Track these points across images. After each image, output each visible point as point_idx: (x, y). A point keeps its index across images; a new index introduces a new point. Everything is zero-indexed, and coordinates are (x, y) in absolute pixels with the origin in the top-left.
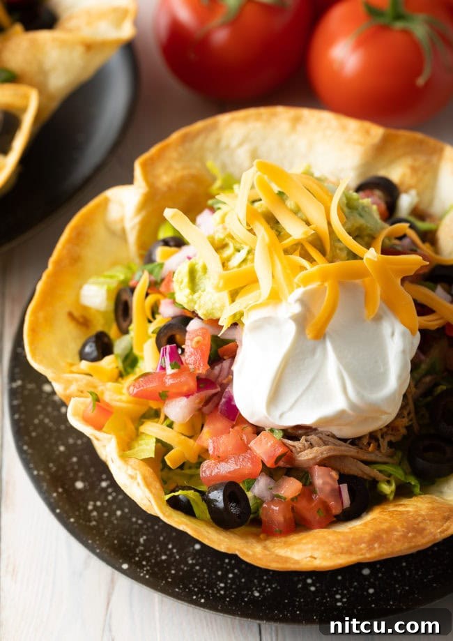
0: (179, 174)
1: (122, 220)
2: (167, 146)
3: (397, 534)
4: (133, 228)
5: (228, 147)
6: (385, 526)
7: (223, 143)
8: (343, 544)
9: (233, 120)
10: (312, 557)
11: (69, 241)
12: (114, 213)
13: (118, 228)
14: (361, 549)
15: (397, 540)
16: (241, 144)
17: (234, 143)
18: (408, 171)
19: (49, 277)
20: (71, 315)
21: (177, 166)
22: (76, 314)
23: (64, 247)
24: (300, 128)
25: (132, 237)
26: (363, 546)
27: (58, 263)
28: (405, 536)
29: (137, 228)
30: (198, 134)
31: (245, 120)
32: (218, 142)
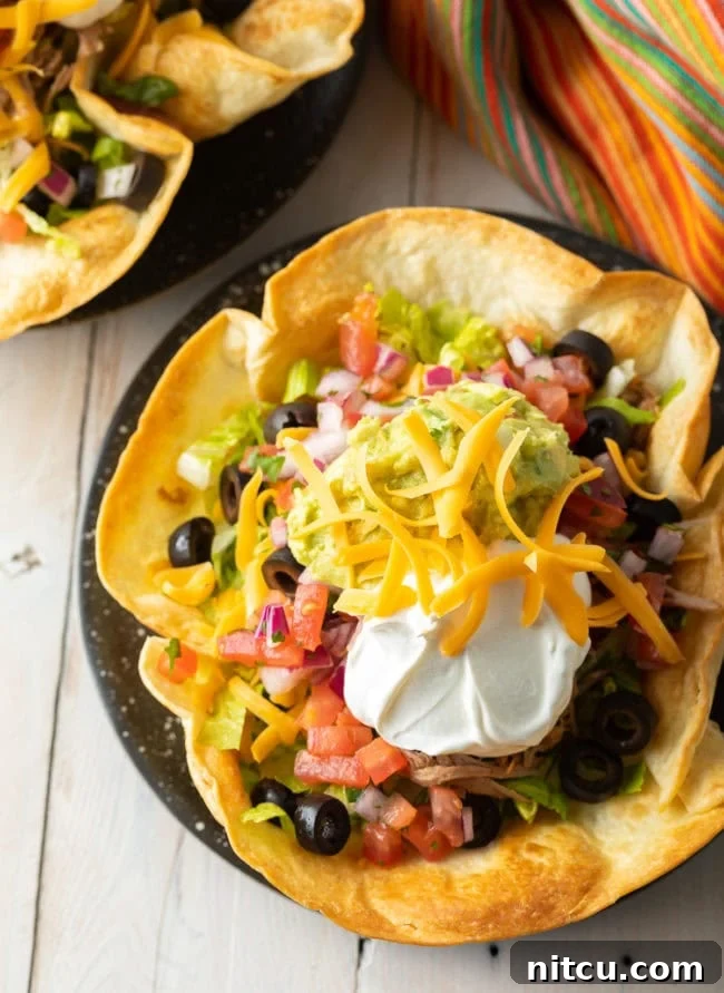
0: (325, 299)
1: (243, 350)
2: (313, 257)
3: (518, 912)
4: (256, 370)
5: (396, 252)
6: (505, 898)
7: (391, 248)
8: (450, 918)
9: (407, 217)
10: (411, 925)
11: (170, 385)
12: (234, 340)
13: (237, 360)
14: (471, 929)
15: (517, 921)
16: (414, 251)
17: (405, 249)
18: (630, 324)
19: (137, 443)
20: (163, 493)
21: (322, 285)
22: (170, 488)
23: (161, 395)
24: (495, 241)
25: (254, 380)
26: (474, 924)
27: (152, 421)
28: (527, 916)
29: (261, 372)
30: (358, 234)
31: (423, 220)
32: (384, 245)
